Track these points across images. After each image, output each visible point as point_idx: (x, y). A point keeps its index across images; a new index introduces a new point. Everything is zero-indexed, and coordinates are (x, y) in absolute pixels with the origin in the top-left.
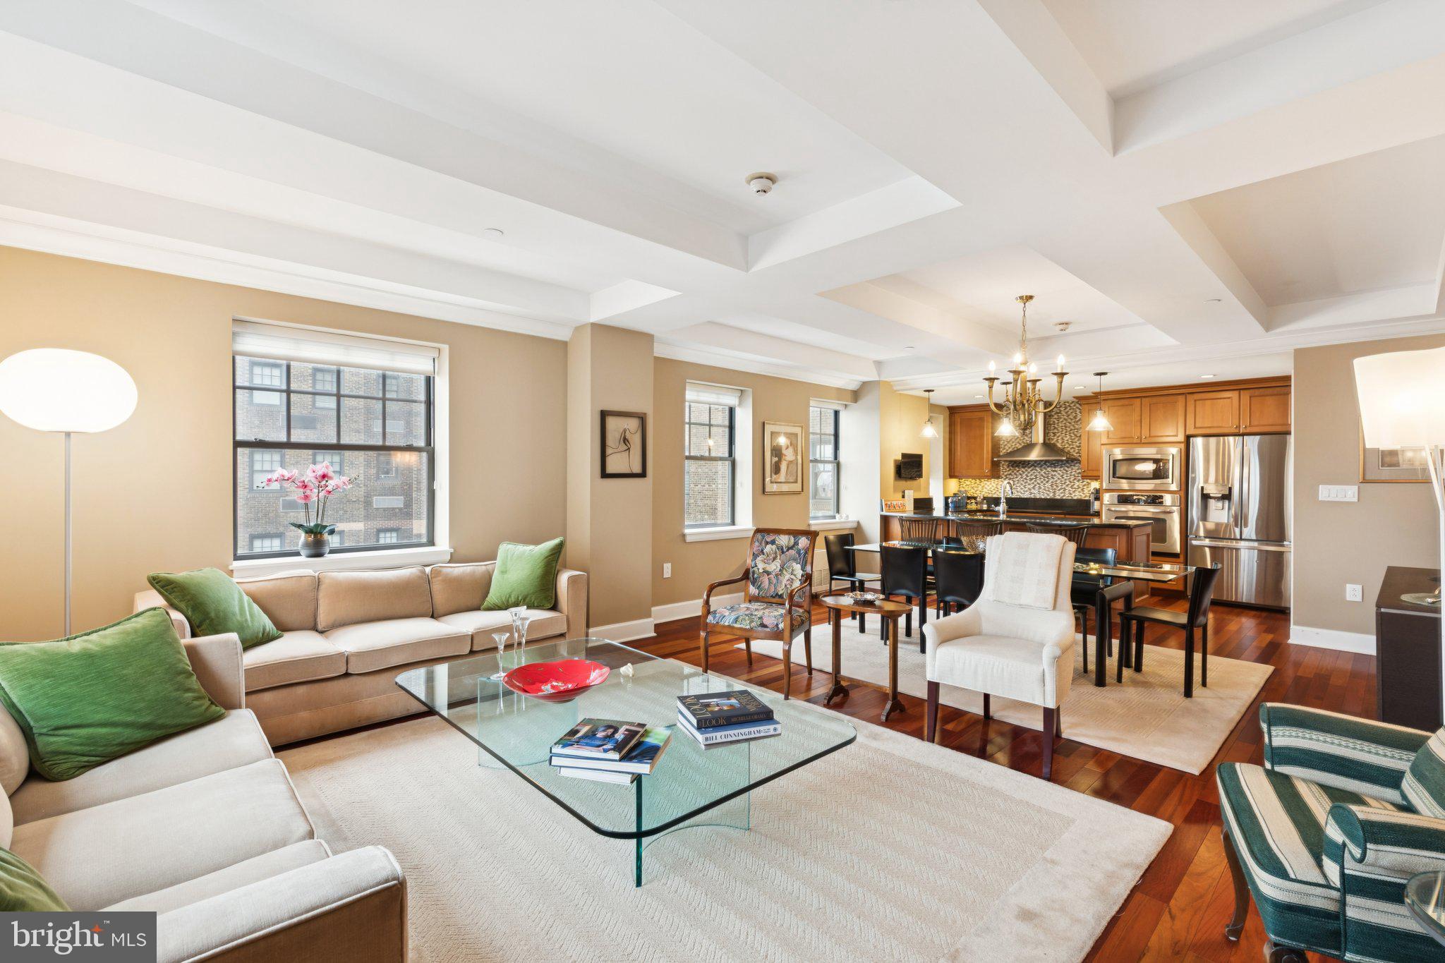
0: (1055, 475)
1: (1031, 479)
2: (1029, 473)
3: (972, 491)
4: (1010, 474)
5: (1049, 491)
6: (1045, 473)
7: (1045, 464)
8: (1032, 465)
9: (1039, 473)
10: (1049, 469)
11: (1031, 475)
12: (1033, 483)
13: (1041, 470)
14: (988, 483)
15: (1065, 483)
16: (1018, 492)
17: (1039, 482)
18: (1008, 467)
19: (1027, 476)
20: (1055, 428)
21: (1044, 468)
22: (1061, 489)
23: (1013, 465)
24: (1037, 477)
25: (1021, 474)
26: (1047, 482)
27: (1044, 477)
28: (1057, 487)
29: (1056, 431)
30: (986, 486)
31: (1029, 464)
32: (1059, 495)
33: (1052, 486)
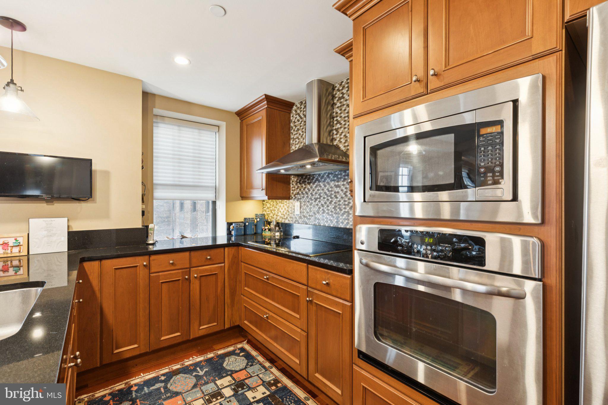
0: (338, 192)
1: (316, 199)
2: (314, 190)
3: (271, 215)
4: (298, 194)
5: (332, 215)
6: (328, 189)
7: (328, 176)
8: (317, 180)
9: (323, 190)
10: (332, 184)
11: (316, 193)
12: (317, 205)
13: (325, 186)
14: (282, 205)
15: (348, 205)
16: (304, 216)
17: (323, 203)
18: (296, 184)
19: (312, 195)
20: (338, 122)
21: (328, 183)
22: (345, 212)
23: (300, 181)
24: (321, 196)
25: (307, 193)
26: (331, 203)
27: (328, 196)
28: (341, 210)
29: (339, 126)
30: (280, 209)
31: (314, 178)
32: (342, 223)
33: (334, 208)
